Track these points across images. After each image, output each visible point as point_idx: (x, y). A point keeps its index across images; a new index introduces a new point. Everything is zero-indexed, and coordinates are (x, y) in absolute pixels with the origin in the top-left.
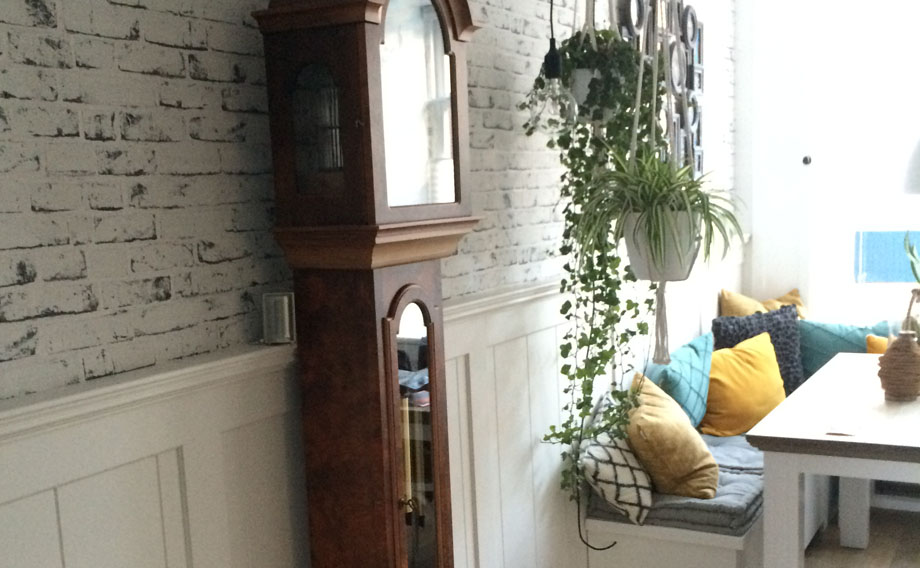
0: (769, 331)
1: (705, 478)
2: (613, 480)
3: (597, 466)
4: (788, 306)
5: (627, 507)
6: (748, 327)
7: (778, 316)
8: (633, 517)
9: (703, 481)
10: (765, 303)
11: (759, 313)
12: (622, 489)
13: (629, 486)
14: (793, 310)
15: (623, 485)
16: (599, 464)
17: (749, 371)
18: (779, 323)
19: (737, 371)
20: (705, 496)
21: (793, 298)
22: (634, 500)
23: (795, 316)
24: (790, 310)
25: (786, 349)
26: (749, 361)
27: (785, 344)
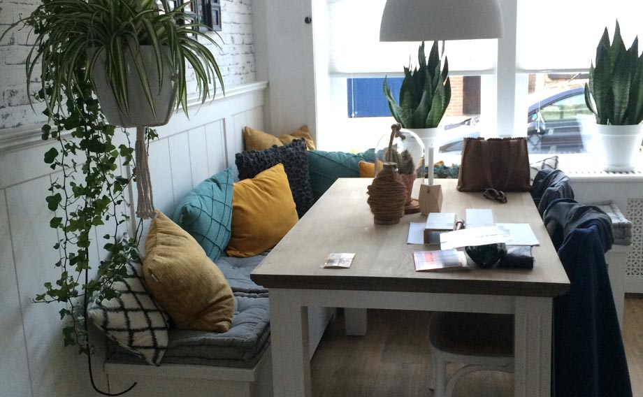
0: (283, 162)
1: (220, 311)
2: (125, 327)
3: (105, 315)
4: (299, 140)
5: (143, 351)
6: (266, 159)
7: (290, 149)
8: (150, 360)
9: (219, 314)
10: (281, 138)
11: (275, 146)
12: (136, 335)
13: (143, 330)
14: (303, 143)
15: (137, 330)
16: (109, 313)
17: (267, 197)
18: (291, 154)
19: (257, 199)
20: (220, 330)
21: (303, 133)
22: (150, 343)
23: (304, 148)
24: (300, 144)
25: (298, 176)
26: (267, 188)
27: (297, 171)
